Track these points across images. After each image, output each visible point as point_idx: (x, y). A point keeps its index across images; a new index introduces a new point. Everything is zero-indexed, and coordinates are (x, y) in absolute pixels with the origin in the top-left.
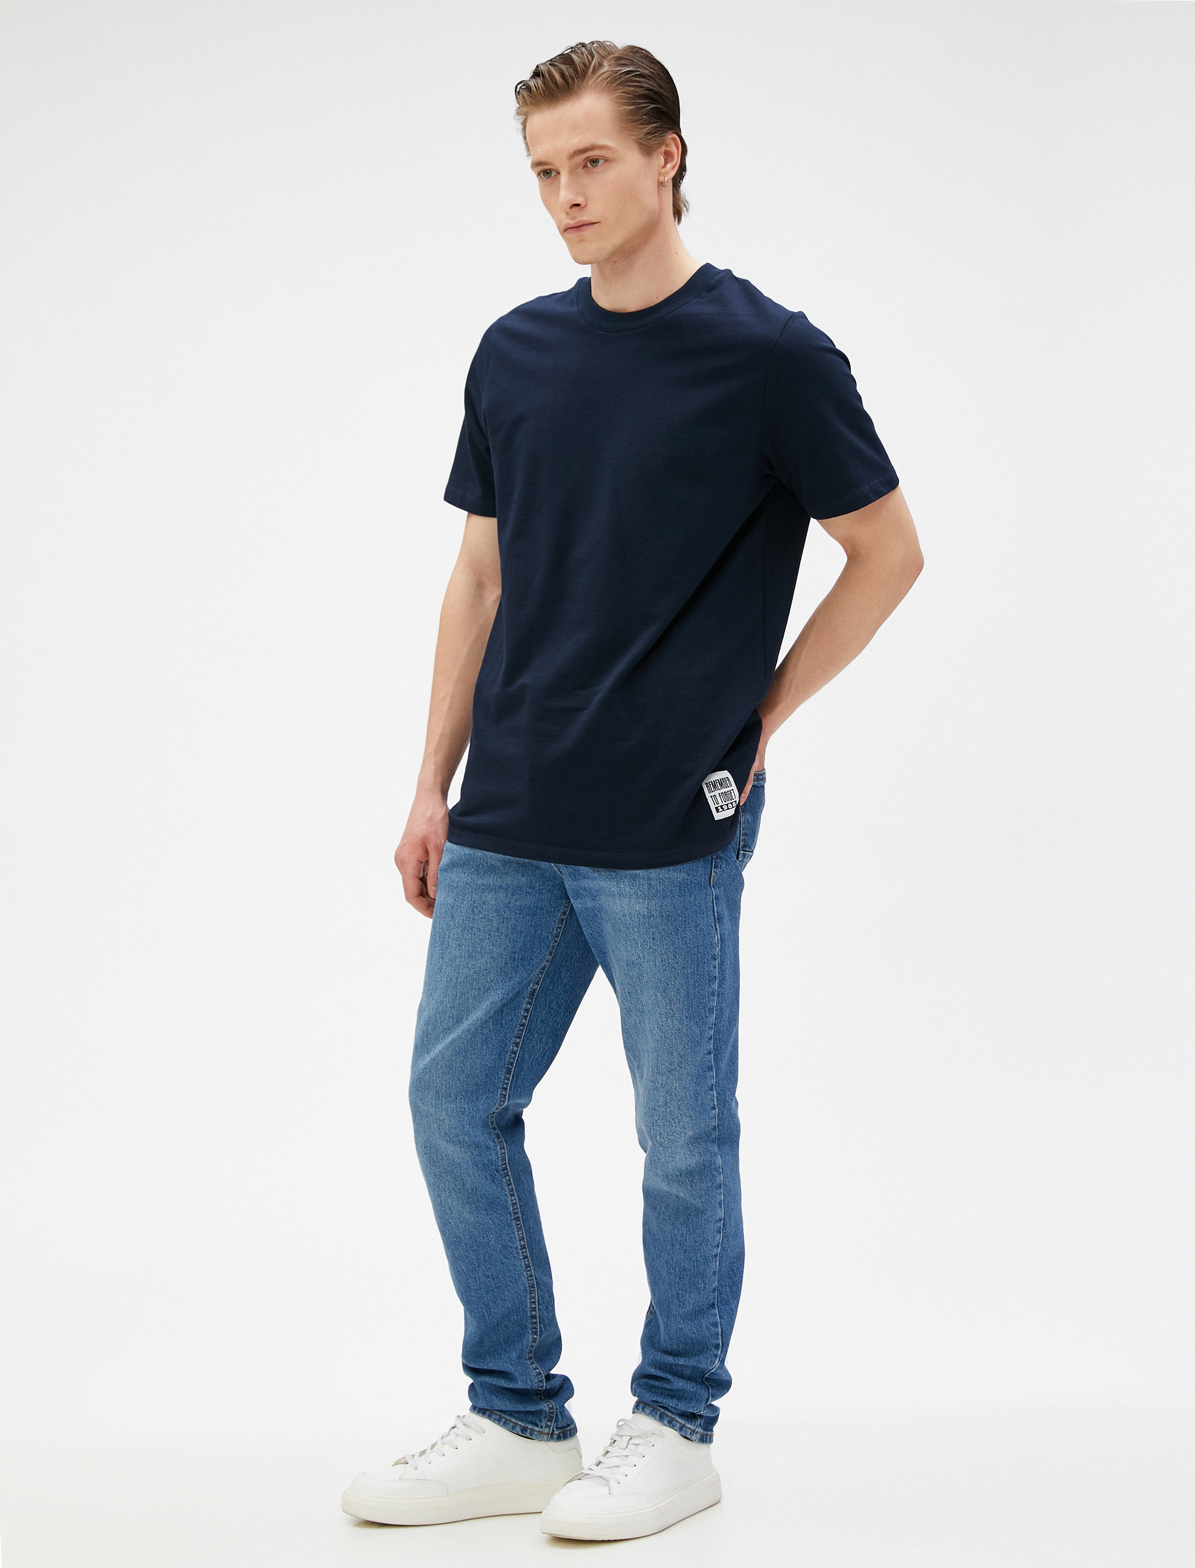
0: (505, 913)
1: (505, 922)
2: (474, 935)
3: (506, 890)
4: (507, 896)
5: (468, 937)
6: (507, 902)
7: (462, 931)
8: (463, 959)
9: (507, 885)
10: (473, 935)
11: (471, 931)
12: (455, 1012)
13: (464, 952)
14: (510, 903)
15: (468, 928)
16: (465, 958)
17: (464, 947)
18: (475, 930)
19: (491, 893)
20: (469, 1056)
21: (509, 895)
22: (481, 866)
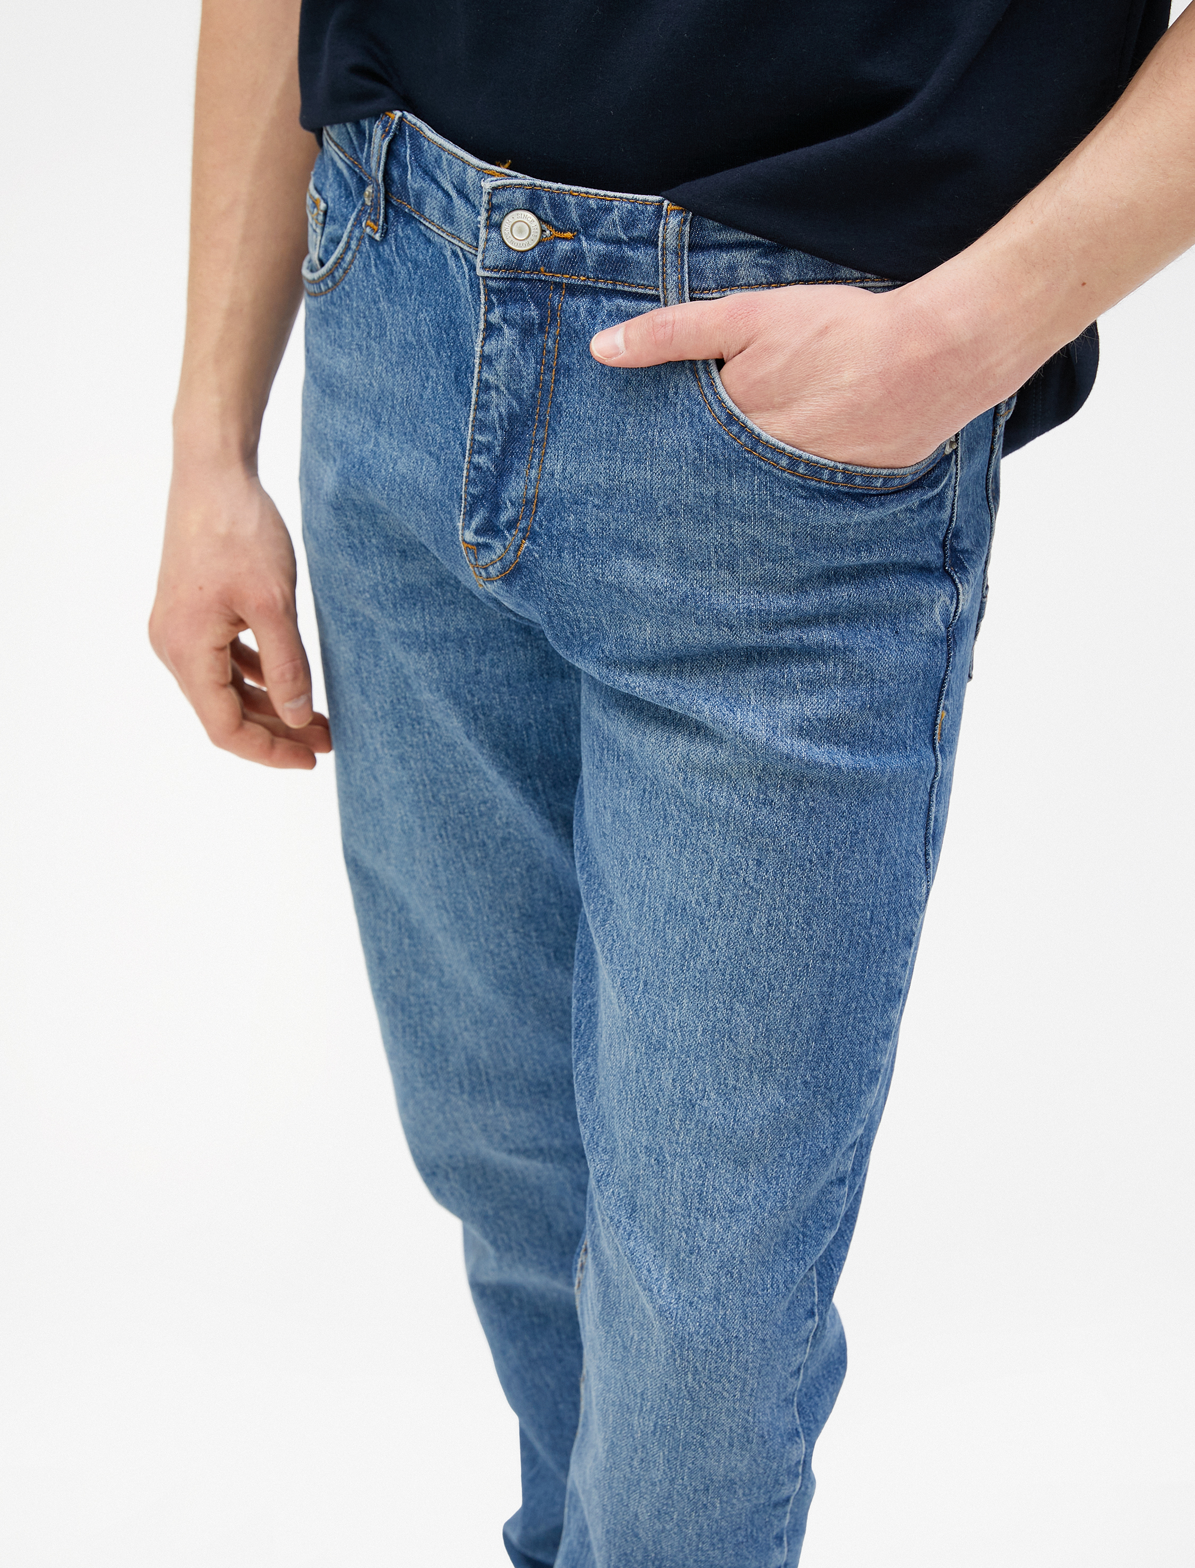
0: (473, 696)
1: (481, 716)
2: (429, 734)
3: (462, 643)
4: (466, 657)
5: (415, 740)
6: (472, 669)
7: (397, 727)
8: (421, 787)
9: (458, 630)
10: (427, 736)
11: (417, 727)
12: (445, 898)
13: (417, 774)
14: (478, 672)
15: (408, 720)
16: (425, 786)
17: (412, 762)
18: (427, 724)
19: (424, 652)
20: (527, 991)
21: (472, 652)
22: (380, 589)
